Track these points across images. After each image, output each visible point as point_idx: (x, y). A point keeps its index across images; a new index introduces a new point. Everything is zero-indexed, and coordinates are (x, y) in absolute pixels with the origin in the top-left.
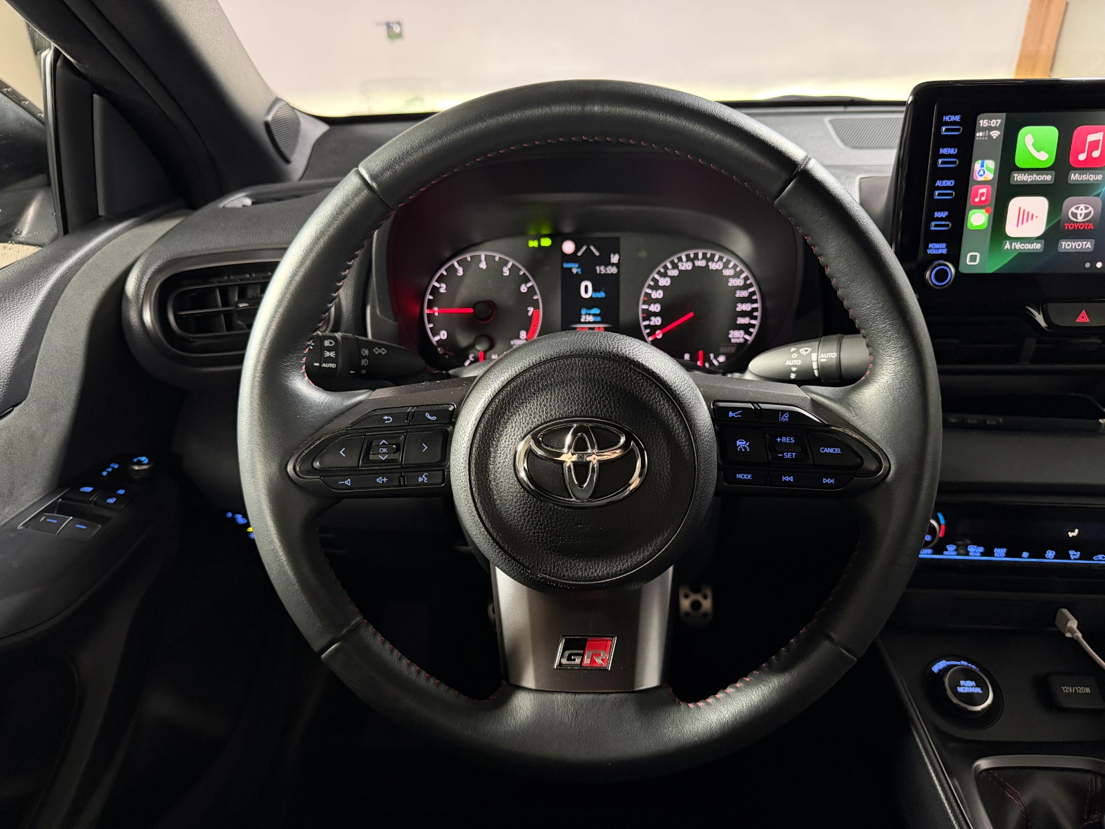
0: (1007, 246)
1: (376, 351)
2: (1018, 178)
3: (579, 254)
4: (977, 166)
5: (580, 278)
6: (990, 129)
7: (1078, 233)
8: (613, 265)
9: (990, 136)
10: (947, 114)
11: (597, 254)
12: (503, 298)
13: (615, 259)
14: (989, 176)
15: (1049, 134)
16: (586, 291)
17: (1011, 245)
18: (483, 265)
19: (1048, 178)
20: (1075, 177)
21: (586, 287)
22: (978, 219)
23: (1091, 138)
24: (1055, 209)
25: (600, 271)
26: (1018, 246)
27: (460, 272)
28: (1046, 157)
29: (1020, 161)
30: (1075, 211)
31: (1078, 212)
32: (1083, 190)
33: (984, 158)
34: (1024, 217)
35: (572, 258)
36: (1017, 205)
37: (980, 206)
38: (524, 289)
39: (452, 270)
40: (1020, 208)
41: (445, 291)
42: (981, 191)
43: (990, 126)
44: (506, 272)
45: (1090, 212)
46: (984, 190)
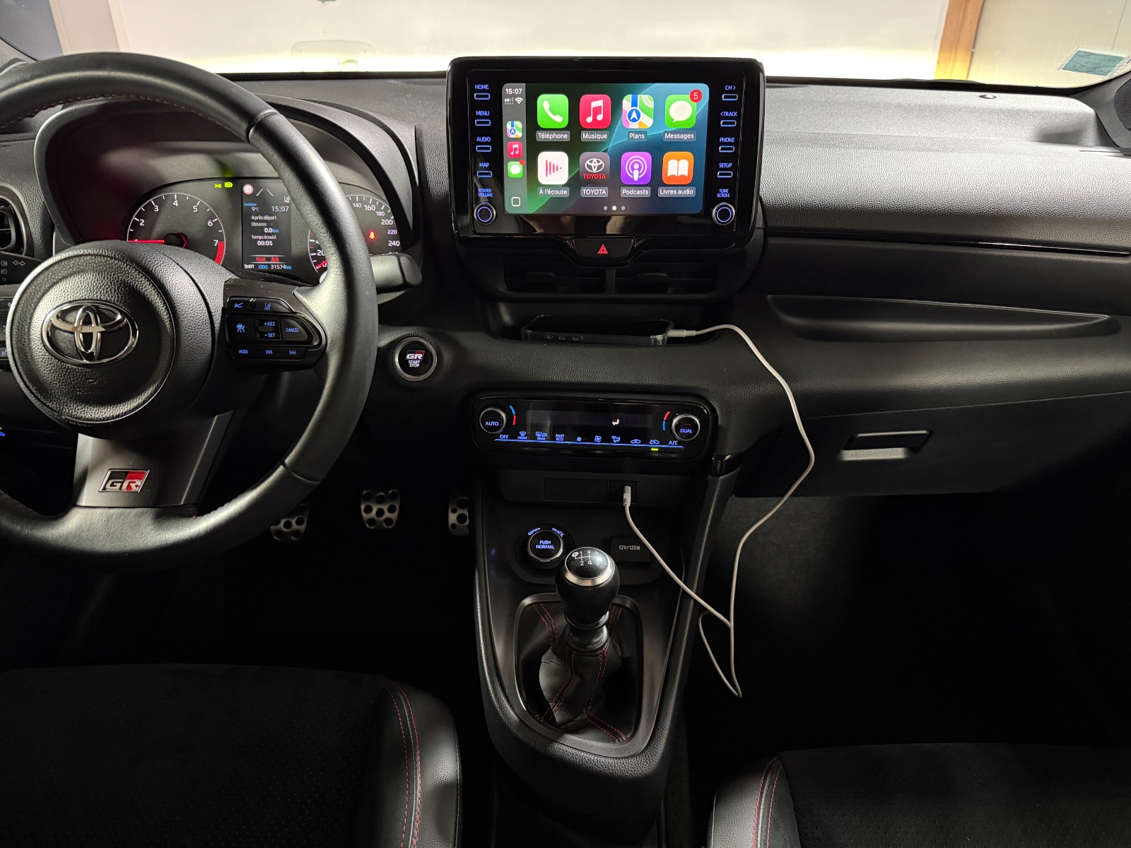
0: (541, 192)
2: (542, 136)
3: (257, 195)
4: (509, 126)
6: (515, 96)
7: (593, 181)
9: (515, 102)
10: (478, 84)
11: (272, 195)
12: (193, 231)
13: (287, 200)
14: (519, 134)
15: (561, 101)
17: (544, 192)
18: (176, 203)
19: (565, 136)
20: (585, 136)
22: (515, 169)
23: (595, 104)
24: (573, 162)
25: (275, 209)
26: (549, 192)
27: (157, 209)
28: (561, 119)
29: (541, 122)
30: (590, 164)
31: (593, 165)
32: (593, 146)
33: (513, 120)
34: (551, 168)
35: (252, 197)
36: (544, 157)
37: (516, 158)
38: (210, 223)
39: (150, 206)
40: (547, 161)
41: (144, 225)
42: (515, 146)
43: (514, 94)
44: (195, 209)
45: (601, 166)
46: (516, 146)
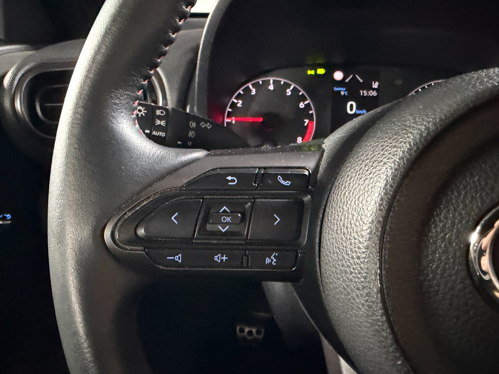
1: (203, 125)
3: (347, 81)
5: (346, 99)
8: (374, 89)
11: (361, 81)
12: (286, 111)
13: (375, 85)
16: (351, 109)
18: (271, 87)
21: (351, 106)
25: (363, 94)
27: (254, 92)
35: (341, 83)
38: (302, 105)
39: (248, 90)
41: (241, 106)
44: (289, 92)
